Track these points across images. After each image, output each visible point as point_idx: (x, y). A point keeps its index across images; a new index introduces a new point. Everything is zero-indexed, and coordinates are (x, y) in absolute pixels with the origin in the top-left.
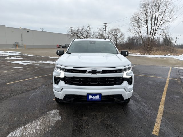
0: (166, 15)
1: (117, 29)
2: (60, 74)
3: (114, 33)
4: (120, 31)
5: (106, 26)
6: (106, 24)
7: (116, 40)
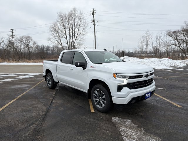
0: (81, 28)
1: (29, 37)
2: (123, 82)
3: (25, 41)
4: (32, 40)
5: (13, 33)
6: (12, 30)
7: (29, 48)
